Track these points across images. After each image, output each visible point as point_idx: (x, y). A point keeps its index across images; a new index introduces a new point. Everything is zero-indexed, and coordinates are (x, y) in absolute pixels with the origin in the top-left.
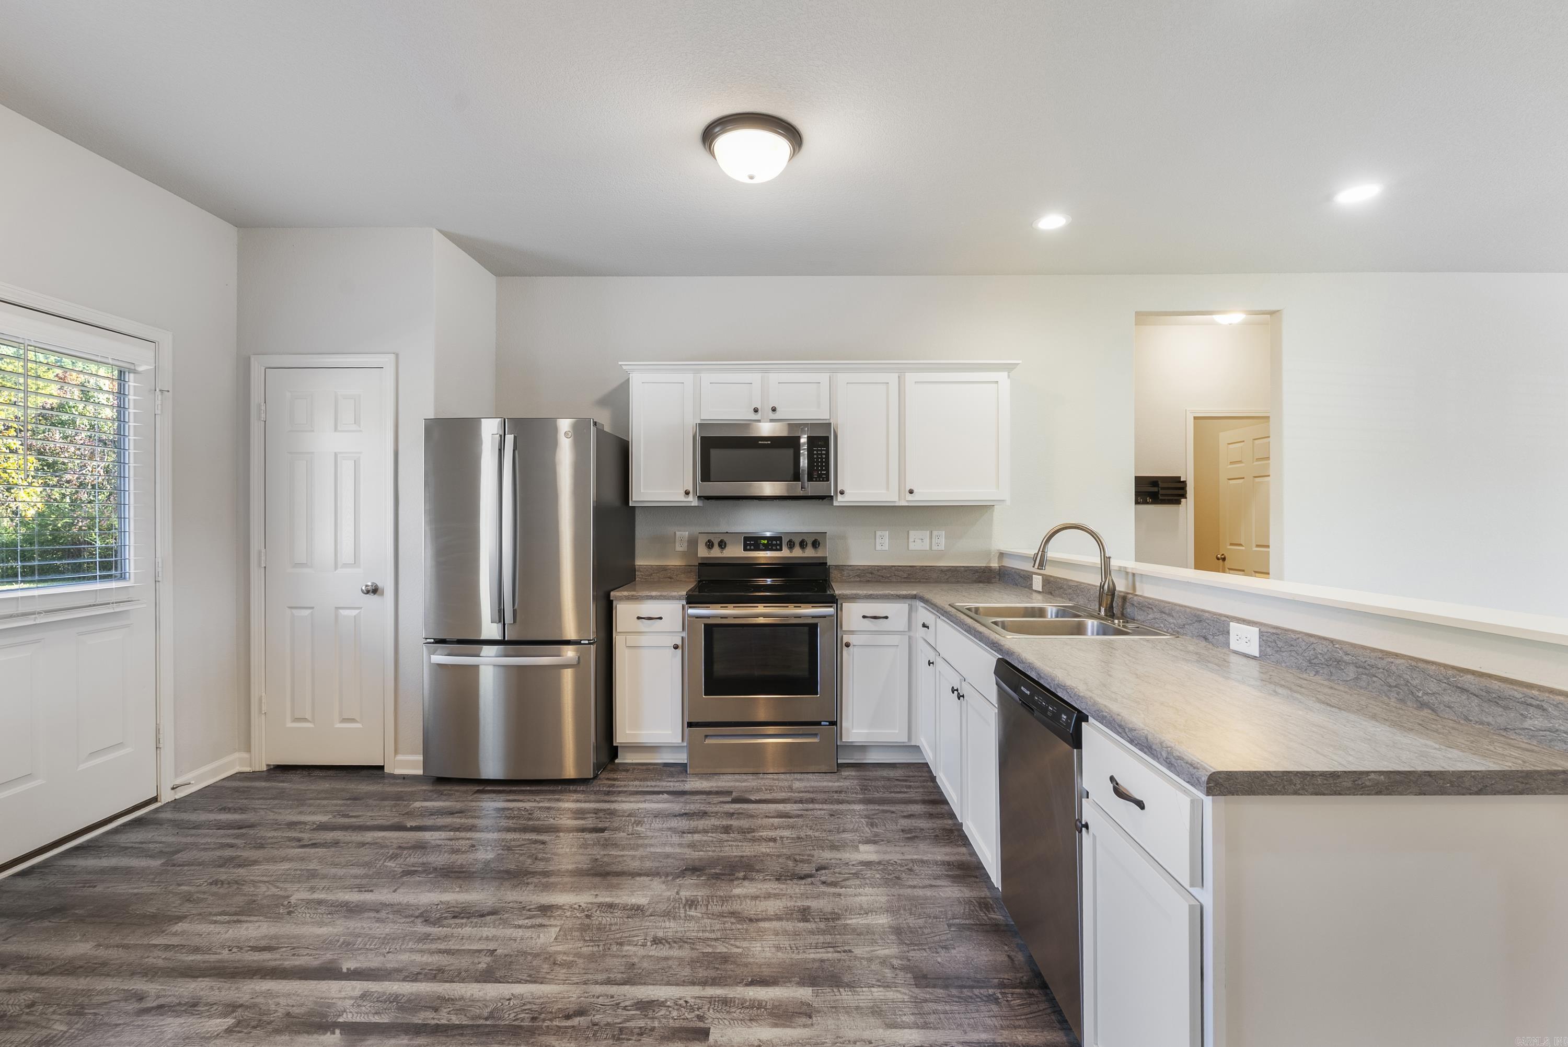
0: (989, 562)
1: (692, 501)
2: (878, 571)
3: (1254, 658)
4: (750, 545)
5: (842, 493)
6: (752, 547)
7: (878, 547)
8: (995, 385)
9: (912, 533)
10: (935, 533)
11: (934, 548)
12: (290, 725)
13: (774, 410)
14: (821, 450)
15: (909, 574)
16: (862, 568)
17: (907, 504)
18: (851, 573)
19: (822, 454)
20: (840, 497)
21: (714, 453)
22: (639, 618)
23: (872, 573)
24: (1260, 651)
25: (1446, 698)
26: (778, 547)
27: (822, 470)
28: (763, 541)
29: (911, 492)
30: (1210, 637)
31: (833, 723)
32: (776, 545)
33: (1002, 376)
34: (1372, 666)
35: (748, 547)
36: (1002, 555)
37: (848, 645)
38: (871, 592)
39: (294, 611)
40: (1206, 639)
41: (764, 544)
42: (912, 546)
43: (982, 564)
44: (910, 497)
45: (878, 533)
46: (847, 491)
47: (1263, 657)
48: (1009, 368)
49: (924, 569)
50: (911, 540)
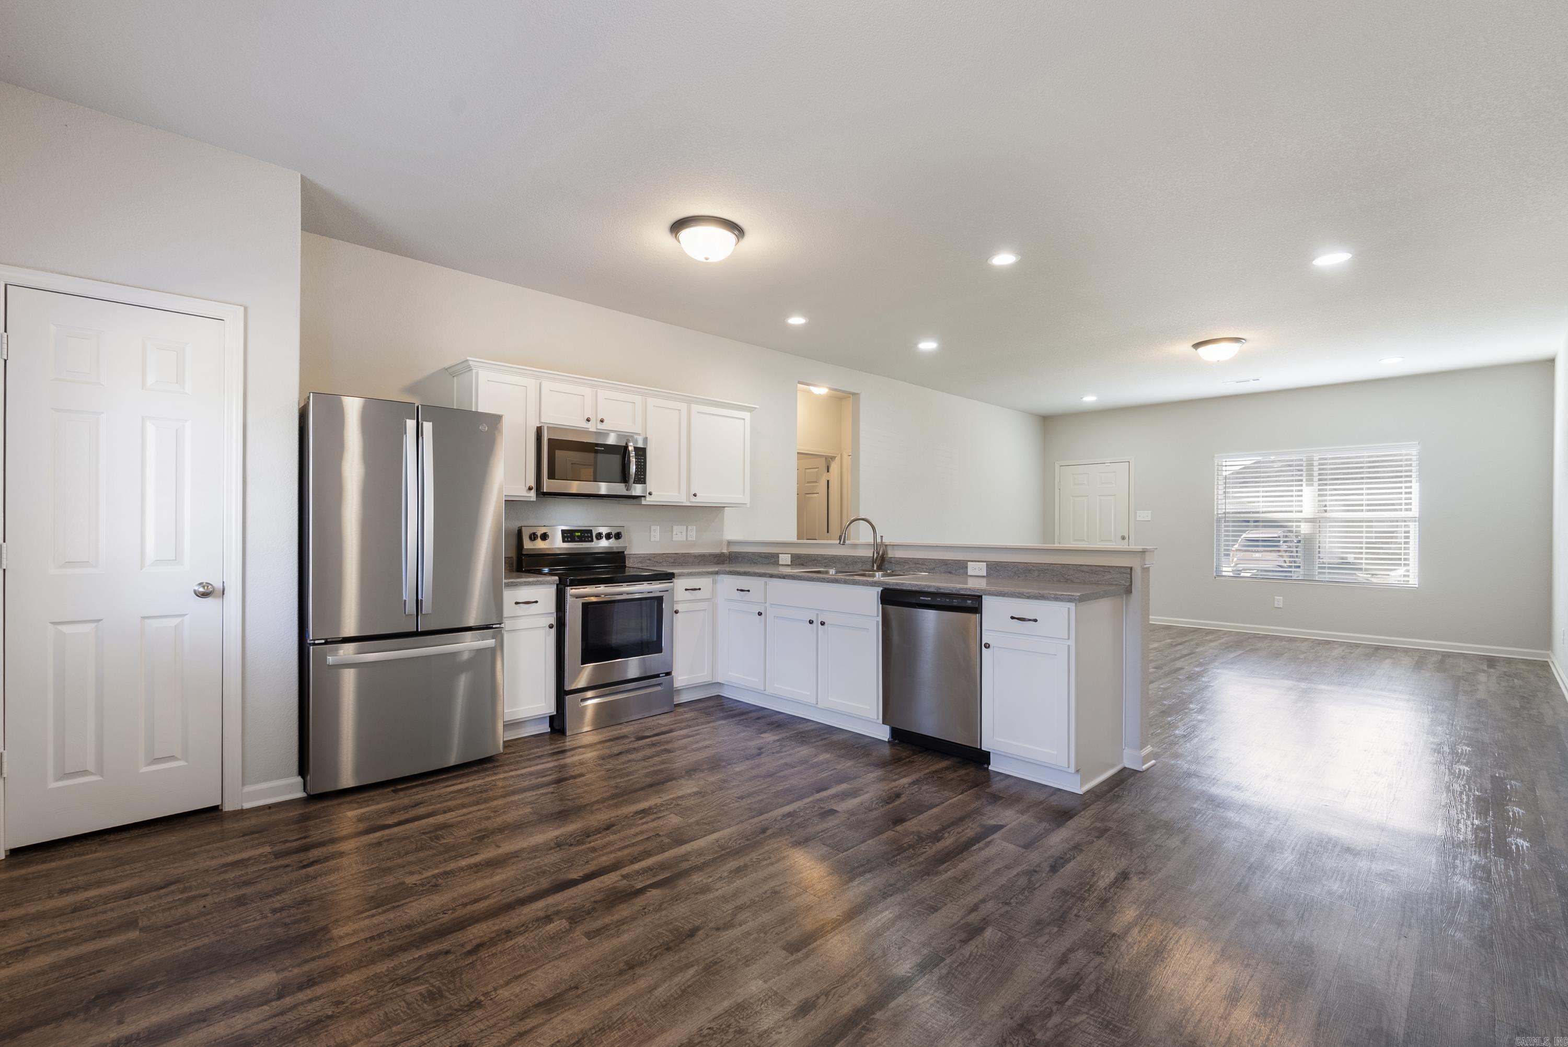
0: (722, 550)
1: (532, 495)
2: (654, 557)
3: (984, 577)
4: (567, 537)
5: (650, 494)
6: (569, 539)
7: (653, 539)
8: (743, 421)
9: (675, 528)
10: (690, 528)
11: (689, 539)
12: (53, 785)
13: (602, 421)
14: (641, 459)
15: (675, 560)
16: (643, 556)
17: (690, 505)
18: (635, 560)
19: (641, 462)
20: (648, 498)
21: (559, 454)
22: (517, 603)
23: (650, 560)
24: (987, 573)
25: (1076, 575)
26: (590, 539)
27: (641, 475)
28: (577, 534)
29: (695, 495)
30: (954, 572)
31: (668, 674)
32: (588, 537)
33: (747, 415)
34: (1045, 570)
35: (566, 539)
36: (729, 543)
37: (676, 612)
38: (691, 571)
39: (60, 627)
40: (950, 573)
41: (578, 536)
42: (675, 538)
43: (717, 551)
44: (693, 499)
45: (653, 528)
46: (653, 493)
47: (988, 575)
48: (750, 410)
49: (684, 555)
50: (674, 533)
